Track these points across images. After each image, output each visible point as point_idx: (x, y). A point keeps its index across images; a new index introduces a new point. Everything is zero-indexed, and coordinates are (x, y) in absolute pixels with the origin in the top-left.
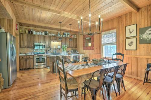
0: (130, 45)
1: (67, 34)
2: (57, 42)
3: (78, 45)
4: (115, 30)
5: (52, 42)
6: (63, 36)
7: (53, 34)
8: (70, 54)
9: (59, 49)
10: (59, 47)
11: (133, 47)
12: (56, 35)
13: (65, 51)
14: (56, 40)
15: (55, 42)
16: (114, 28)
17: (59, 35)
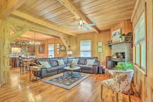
0: (58, 52)
1: (26, 42)
2: (17, 48)
3: (35, 51)
4: (53, 44)
5: (13, 48)
6: (22, 44)
7: (14, 43)
8: (27, 56)
9: (19, 53)
10: (19, 52)
11: (59, 53)
12: (17, 43)
13: (24, 55)
14: (16, 47)
15: (15, 48)
16: (53, 43)
17: (19, 43)
